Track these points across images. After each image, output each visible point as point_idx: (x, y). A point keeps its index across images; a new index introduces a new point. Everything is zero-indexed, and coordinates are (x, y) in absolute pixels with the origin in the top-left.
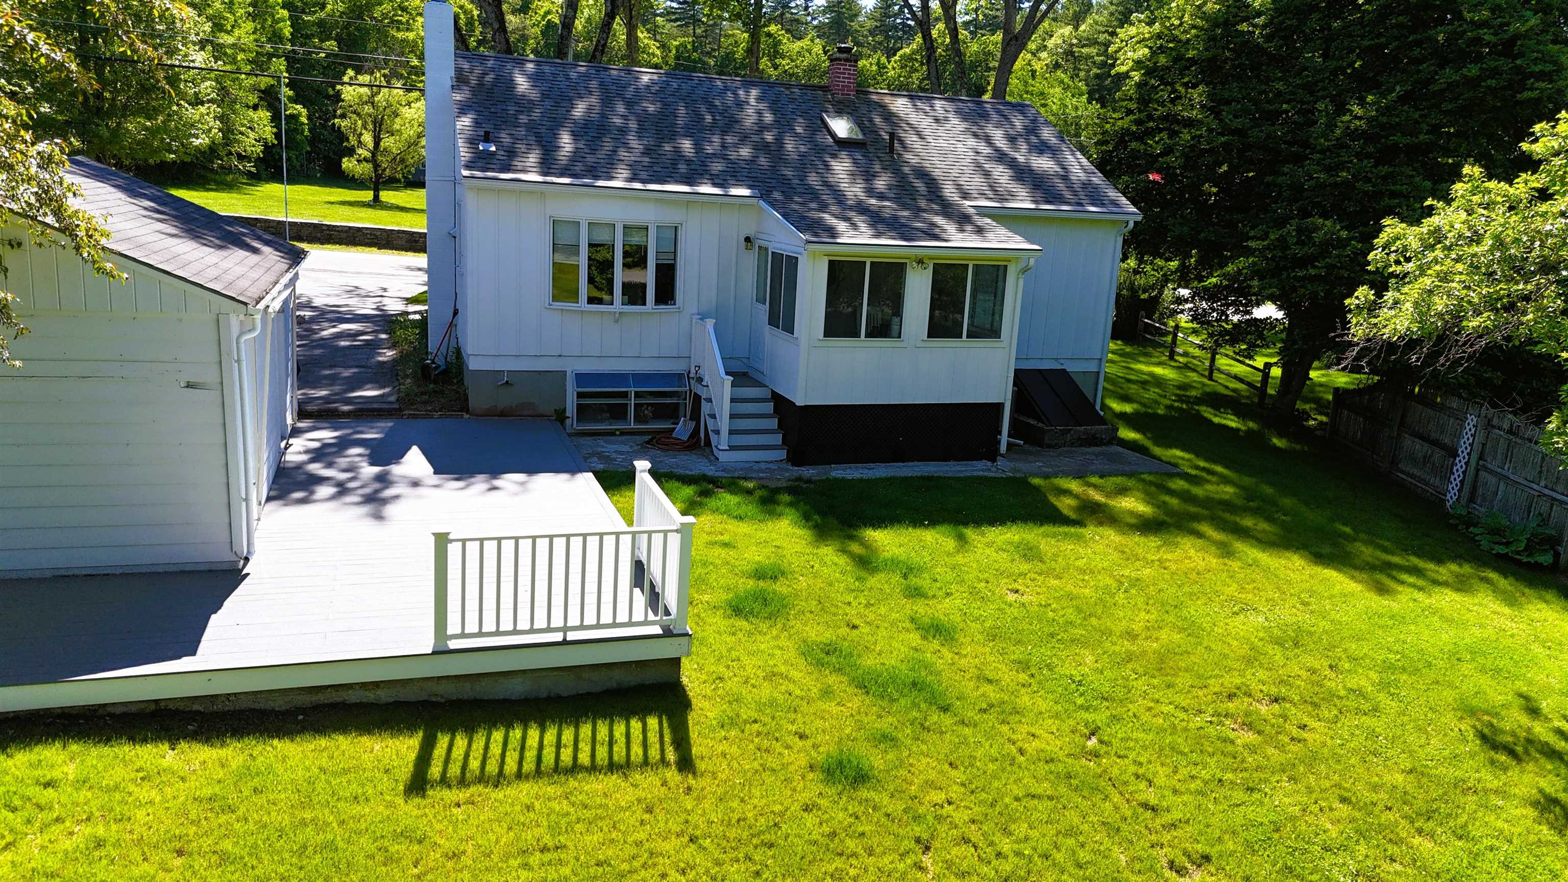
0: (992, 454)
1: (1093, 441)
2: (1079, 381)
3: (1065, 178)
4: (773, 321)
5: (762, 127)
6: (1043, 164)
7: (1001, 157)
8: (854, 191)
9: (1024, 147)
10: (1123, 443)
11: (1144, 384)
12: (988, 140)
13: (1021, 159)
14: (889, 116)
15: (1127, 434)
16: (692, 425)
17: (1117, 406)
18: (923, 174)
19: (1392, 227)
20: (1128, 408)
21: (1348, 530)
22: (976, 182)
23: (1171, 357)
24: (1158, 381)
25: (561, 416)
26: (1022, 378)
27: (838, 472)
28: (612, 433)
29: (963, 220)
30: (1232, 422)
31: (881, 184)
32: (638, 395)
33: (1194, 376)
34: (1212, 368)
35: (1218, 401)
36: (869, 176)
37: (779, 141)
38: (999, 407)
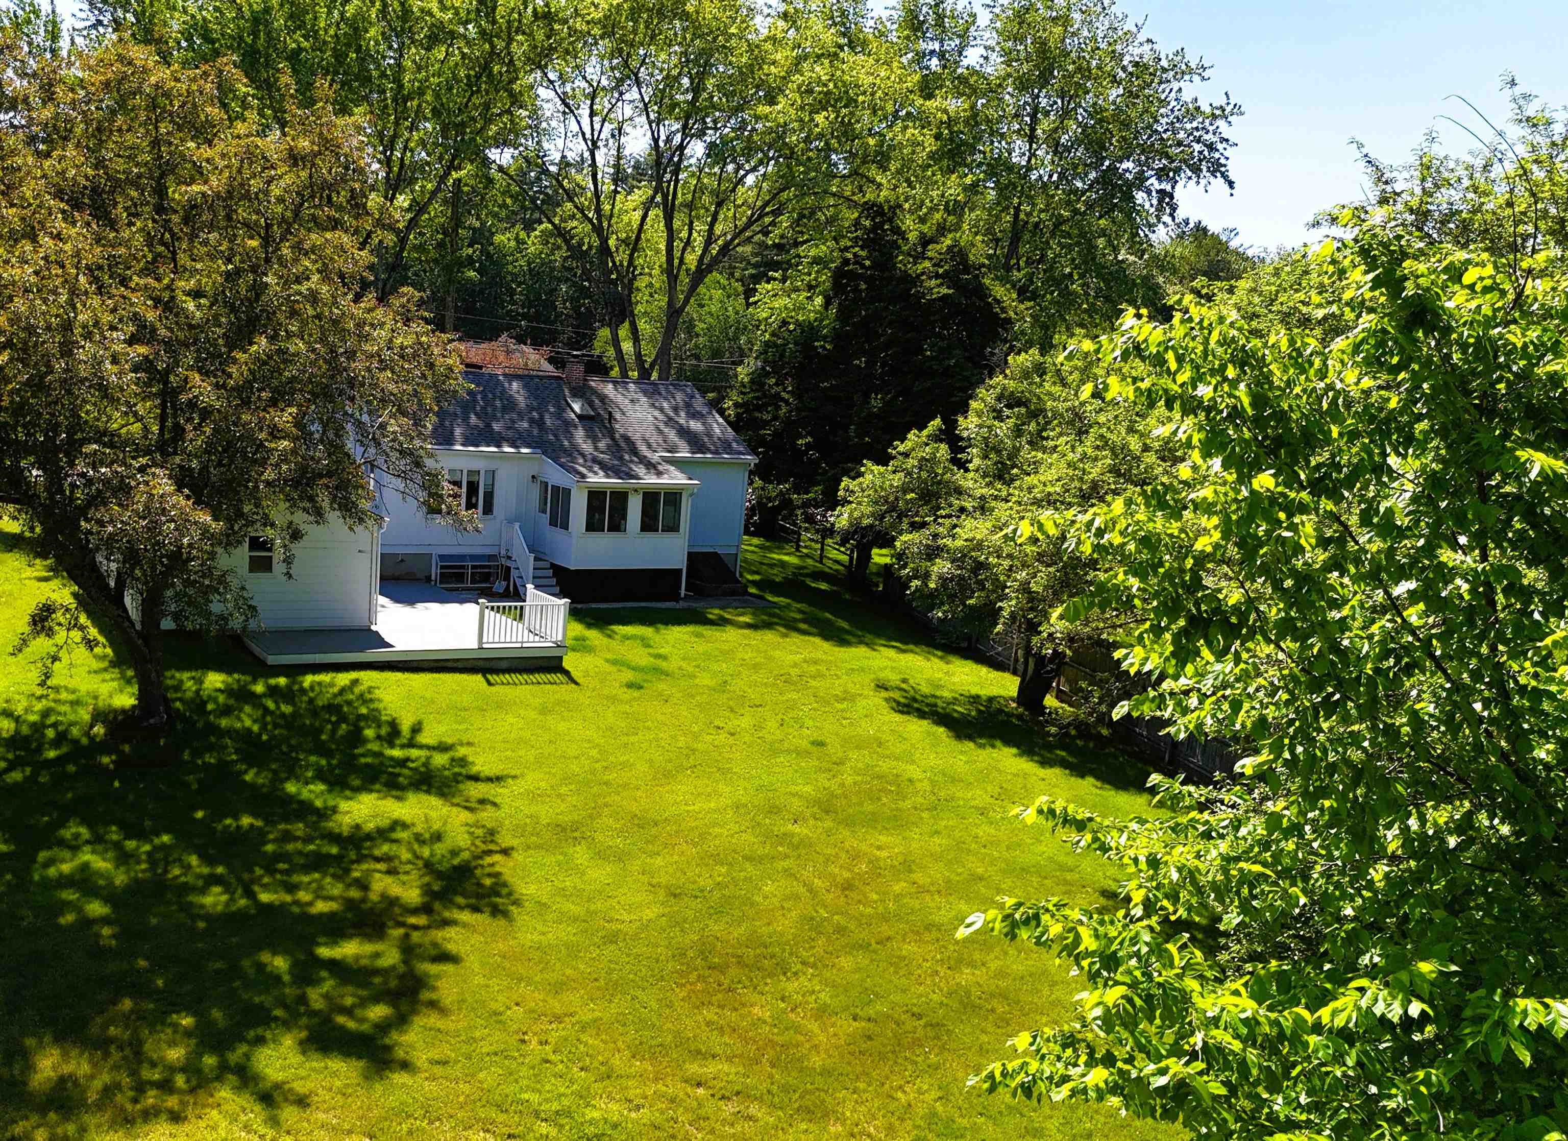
0: (676, 598)
1: (733, 593)
2: (726, 560)
3: (709, 435)
4: (553, 523)
5: (531, 409)
6: (695, 425)
7: (670, 421)
8: (587, 447)
9: (683, 414)
10: (751, 595)
11: (772, 566)
12: (662, 410)
13: (682, 421)
14: (603, 398)
15: (752, 590)
16: (504, 583)
17: (750, 577)
18: (627, 439)
19: (845, 482)
20: (757, 577)
21: (844, 625)
22: (654, 439)
23: (797, 550)
24: (783, 564)
25: (428, 579)
26: (692, 557)
27: (594, 606)
28: (457, 589)
29: (651, 466)
30: (823, 586)
31: (602, 445)
32: (473, 567)
33: (810, 562)
34: (822, 557)
35: (819, 575)
36: (595, 440)
37: (542, 417)
38: (679, 571)
